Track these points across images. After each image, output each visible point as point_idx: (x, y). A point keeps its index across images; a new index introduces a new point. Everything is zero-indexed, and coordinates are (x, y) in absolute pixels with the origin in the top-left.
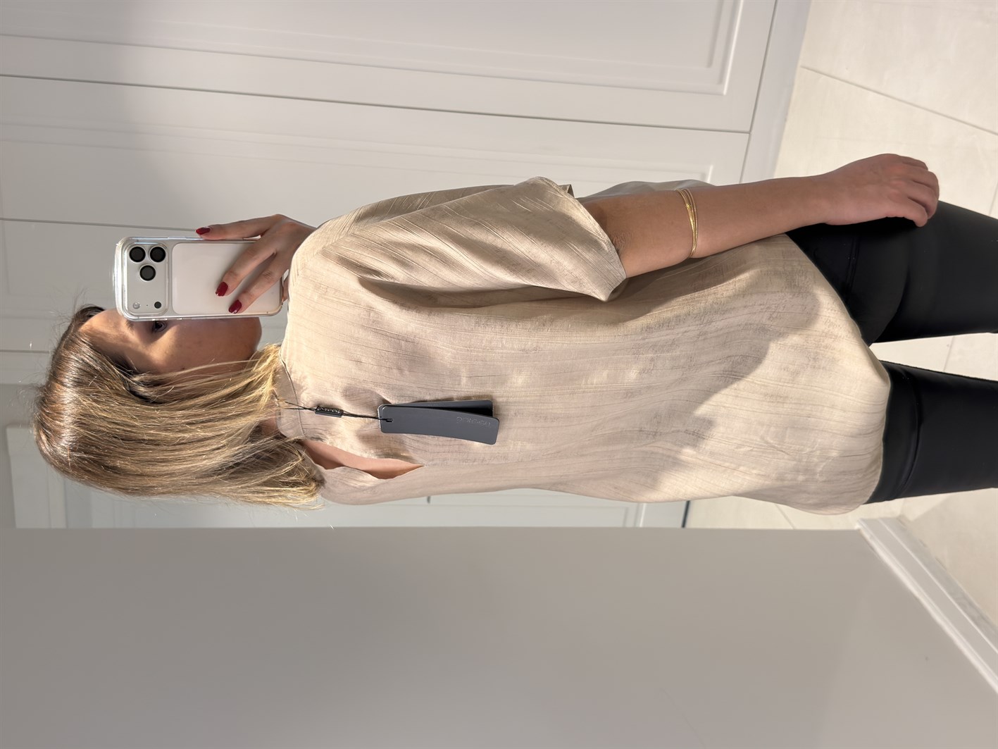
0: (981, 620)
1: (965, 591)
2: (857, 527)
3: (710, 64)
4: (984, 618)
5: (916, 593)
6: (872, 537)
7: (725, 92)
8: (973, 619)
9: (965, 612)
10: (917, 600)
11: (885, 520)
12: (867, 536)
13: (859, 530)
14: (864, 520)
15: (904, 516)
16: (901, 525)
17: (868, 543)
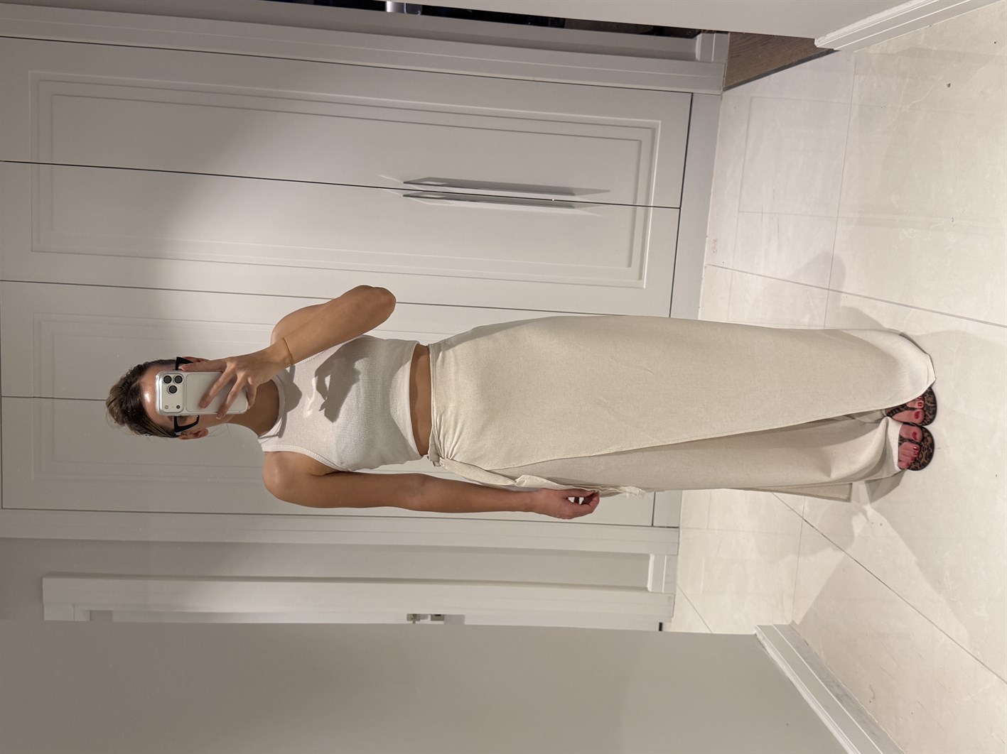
1: (836, 676)
2: (754, 632)
3: (630, 265)
4: (847, 695)
5: (791, 678)
6: (764, 638)
7: (644, 287)
8: (837, 696)
10: (792, 682)
11: (779, 626)
13: (756, 635)
14: (759, 626)
15: (793, 622)
16: (791, 630)
17: (762, 644)
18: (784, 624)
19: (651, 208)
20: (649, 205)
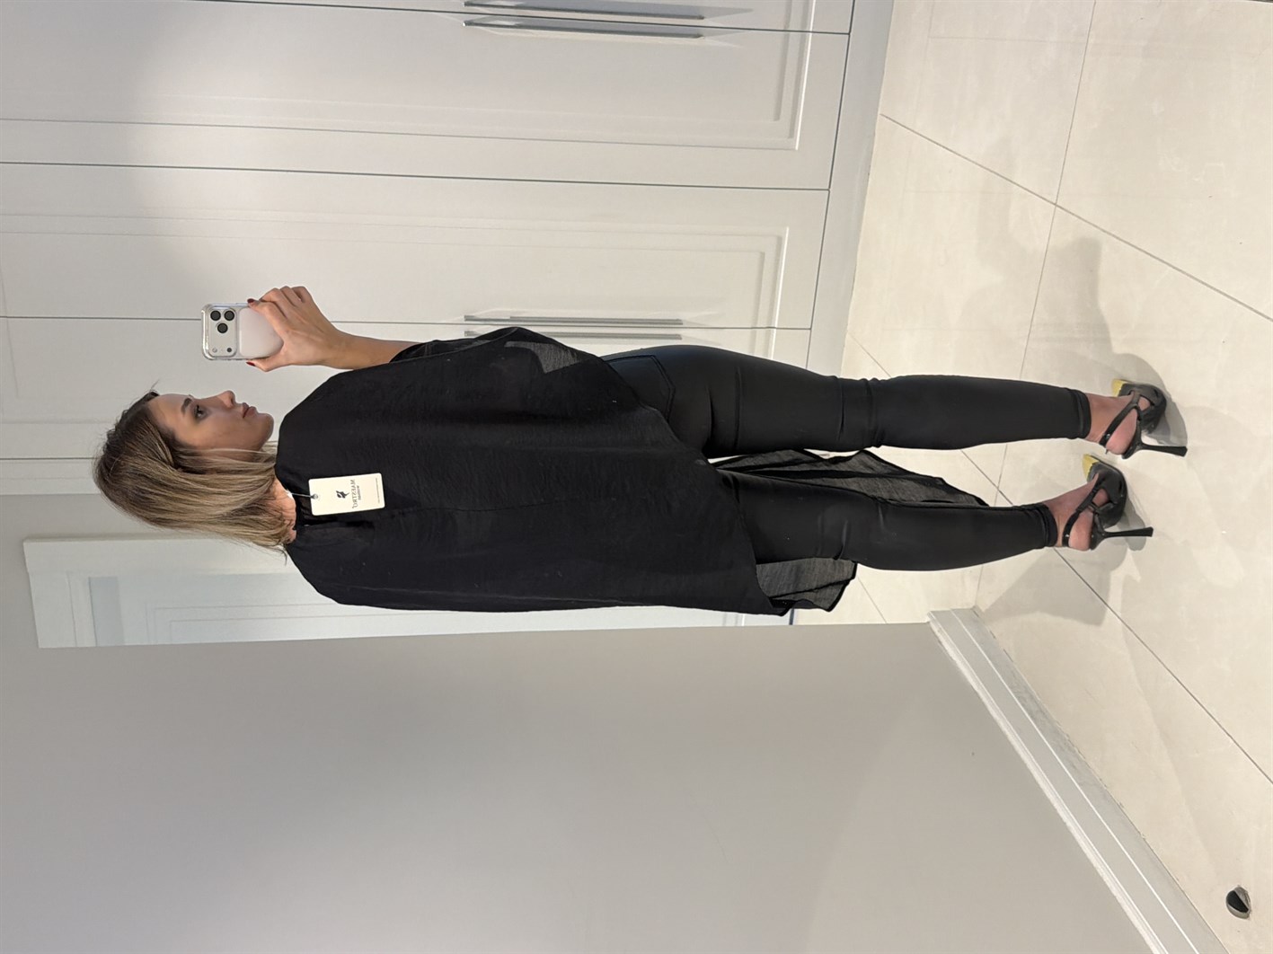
0: (1039, 714)
1: (1029, 685)
2: (927, 619)
3: (777, 117)
4: (1041, 711)
5: (975, 687)
6: (939, 629)
7: (797, 146)
8: (1029, 714)
9: (1023, 705)
10: (976, 692)
11: (957, 611)
12: (935, 630)
13: (928, 623)
14: (932, 611)
15: (977, 607)
16: (974, 616)
17: (936, 636)
18: (965, 607)
19: (811, 34)
20: (807, 30)
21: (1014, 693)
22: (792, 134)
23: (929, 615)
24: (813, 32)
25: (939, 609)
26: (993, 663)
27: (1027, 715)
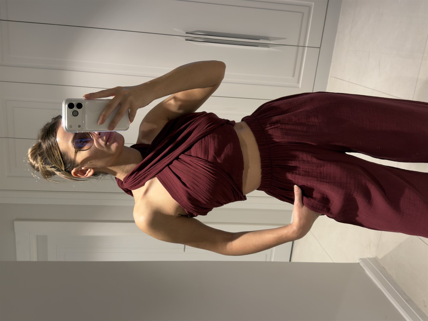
1: (403, 289)
2: (358, 261)
5: (381, 288)
7: (300, 87)
9: (402, 297)
11: (368, 258)
12: (362, 265)
13: (359, 263)
15: (377, 257)
16: (375, 260)
17: (363, 269)
18: (371, 257)
19: (306, 48)
20: (305, 46)
21: (397, 292)
22: (298, 82)
23: (359, 260)
24: (307, 47)
25: (362, 257)
26: (387, 280)
27: (405, 302)
